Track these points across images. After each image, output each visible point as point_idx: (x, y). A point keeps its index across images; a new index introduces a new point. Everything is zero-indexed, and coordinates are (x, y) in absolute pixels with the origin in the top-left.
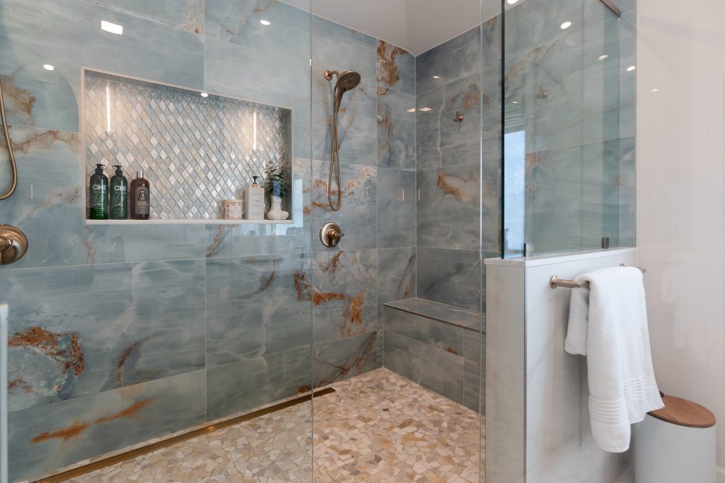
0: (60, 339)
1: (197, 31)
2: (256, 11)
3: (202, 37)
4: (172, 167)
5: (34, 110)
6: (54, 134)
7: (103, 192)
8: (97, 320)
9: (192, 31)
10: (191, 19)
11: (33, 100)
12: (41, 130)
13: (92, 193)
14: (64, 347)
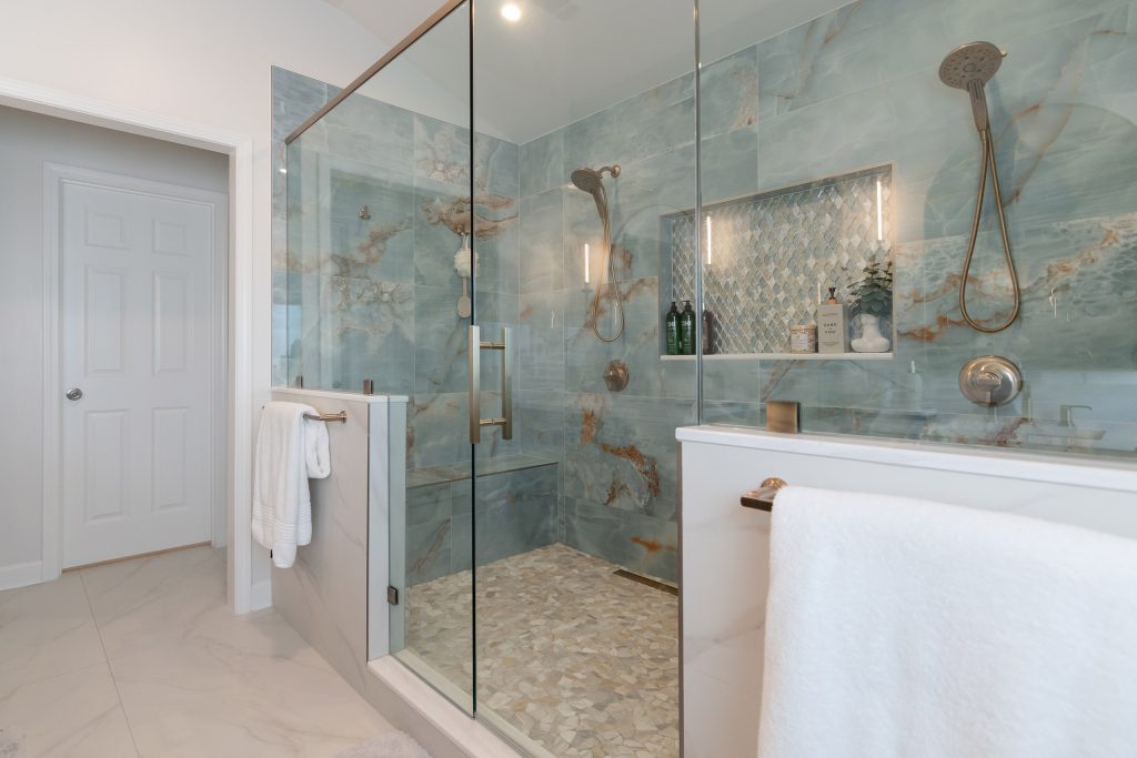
0: (645, 460)
1: (750, 123)
2: (826, 42)
3: (756, 127)
4: (740, 293)
5: (633, 265)
6: (642, 281)
7: (674, 329)
8: (668, 451)
9: (745, 125)
10: (743, 113)
11: (631, 256)
12: (636, 280)
13: (668, 330)
14: (647, 468)
